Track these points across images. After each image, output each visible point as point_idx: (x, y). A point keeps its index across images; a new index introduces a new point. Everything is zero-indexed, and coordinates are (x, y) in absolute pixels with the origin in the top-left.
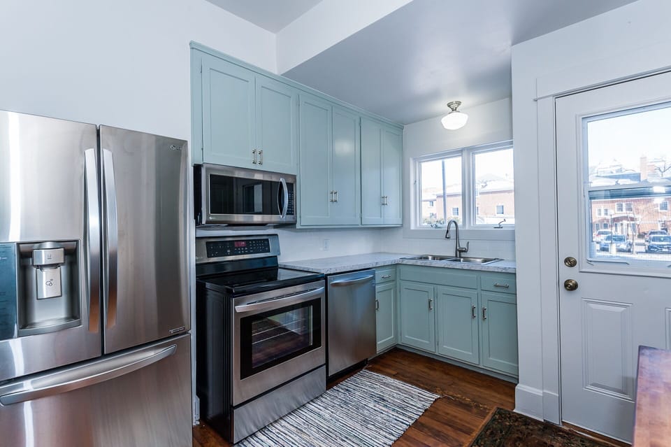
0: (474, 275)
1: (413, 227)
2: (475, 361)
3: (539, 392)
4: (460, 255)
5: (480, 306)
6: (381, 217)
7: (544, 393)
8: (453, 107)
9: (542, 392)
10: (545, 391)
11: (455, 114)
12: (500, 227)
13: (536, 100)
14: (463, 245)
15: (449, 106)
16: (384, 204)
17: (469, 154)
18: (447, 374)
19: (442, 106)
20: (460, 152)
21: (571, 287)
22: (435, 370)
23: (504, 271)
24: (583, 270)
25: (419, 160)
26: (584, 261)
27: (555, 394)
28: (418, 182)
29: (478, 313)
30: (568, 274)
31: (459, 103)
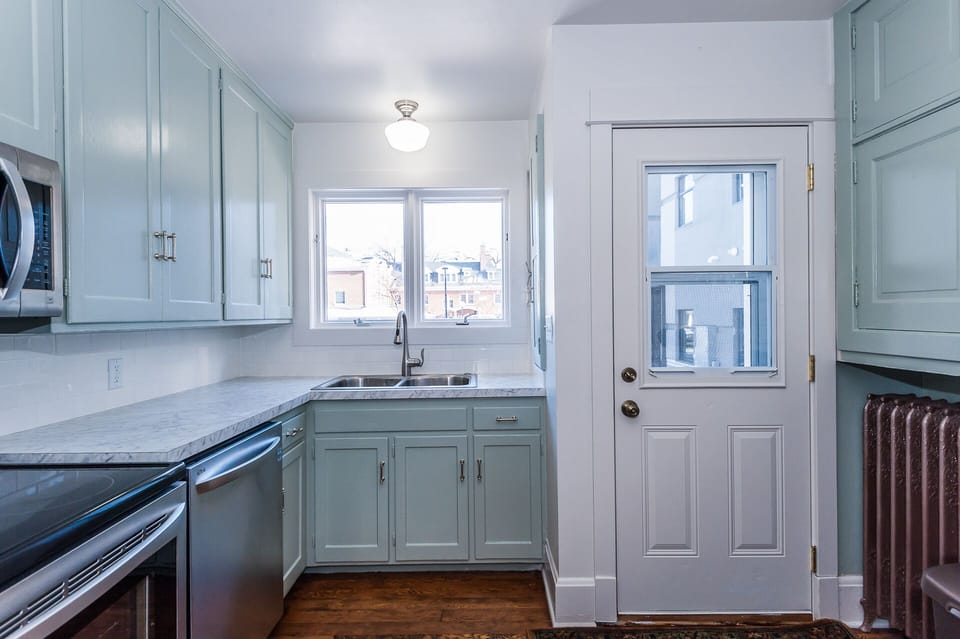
0: (462, 407)
1: (313, 326)
2: (462, 556)
3: (588, 582)
4: (409, 372)
5: (471, 459)
6: (259, 303)
7: (597, 581)
8: (406, 109)
9: (592, 579)
10: (598, 577)
11: (407, 122)
12: (466, 324)
13: (588, 124)
14: (414, 355)
15: (398, 107)
16: (266, 277)
17: (417, 199)
18: (421, 598)
19: (383, 103)
20: (404, 194)
21: (631, 411)
22: (395, 597)
23: (510, 395)
24: (646, 385)
25: (322, 198)
26: (647, 372)
27: (611, 578)
28: (320, 239)
29: (471, 472)
30: (627, 392)
31: (415, 107)
